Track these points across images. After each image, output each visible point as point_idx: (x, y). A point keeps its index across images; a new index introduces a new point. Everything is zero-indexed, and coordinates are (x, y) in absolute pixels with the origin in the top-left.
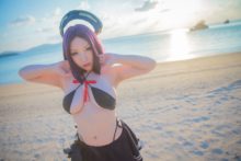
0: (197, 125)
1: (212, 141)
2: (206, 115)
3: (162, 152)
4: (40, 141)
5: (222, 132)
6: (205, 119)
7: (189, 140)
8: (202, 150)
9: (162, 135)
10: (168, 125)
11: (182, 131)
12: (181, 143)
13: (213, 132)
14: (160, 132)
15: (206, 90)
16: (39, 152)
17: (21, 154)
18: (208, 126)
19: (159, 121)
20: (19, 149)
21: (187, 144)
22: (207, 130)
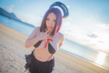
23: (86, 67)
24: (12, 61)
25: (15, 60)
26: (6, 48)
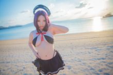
0: (99, 61)
1: (105, 69)
2: (104, 57)
3: (79, 72)
4: (26, 62)
5: (111, 66)
6: (103, 59)
7: (93, 68)
8: (99, 73)
9: (80, 64)
10: (84, 60)
11: (90, 63)
12: (89, 68)
13: (106, 65)
14: (80, 63)
15: (106, 46)
16: (25, 67)
17: (18, 66)
18: (104, 62)
19: (80, 58)
20: (17, 65)
21: (92, 69)
22: (103, 64)
23: (87, 38)
24: (22, 70)
25: (24, 68)
26: (9, 62)
